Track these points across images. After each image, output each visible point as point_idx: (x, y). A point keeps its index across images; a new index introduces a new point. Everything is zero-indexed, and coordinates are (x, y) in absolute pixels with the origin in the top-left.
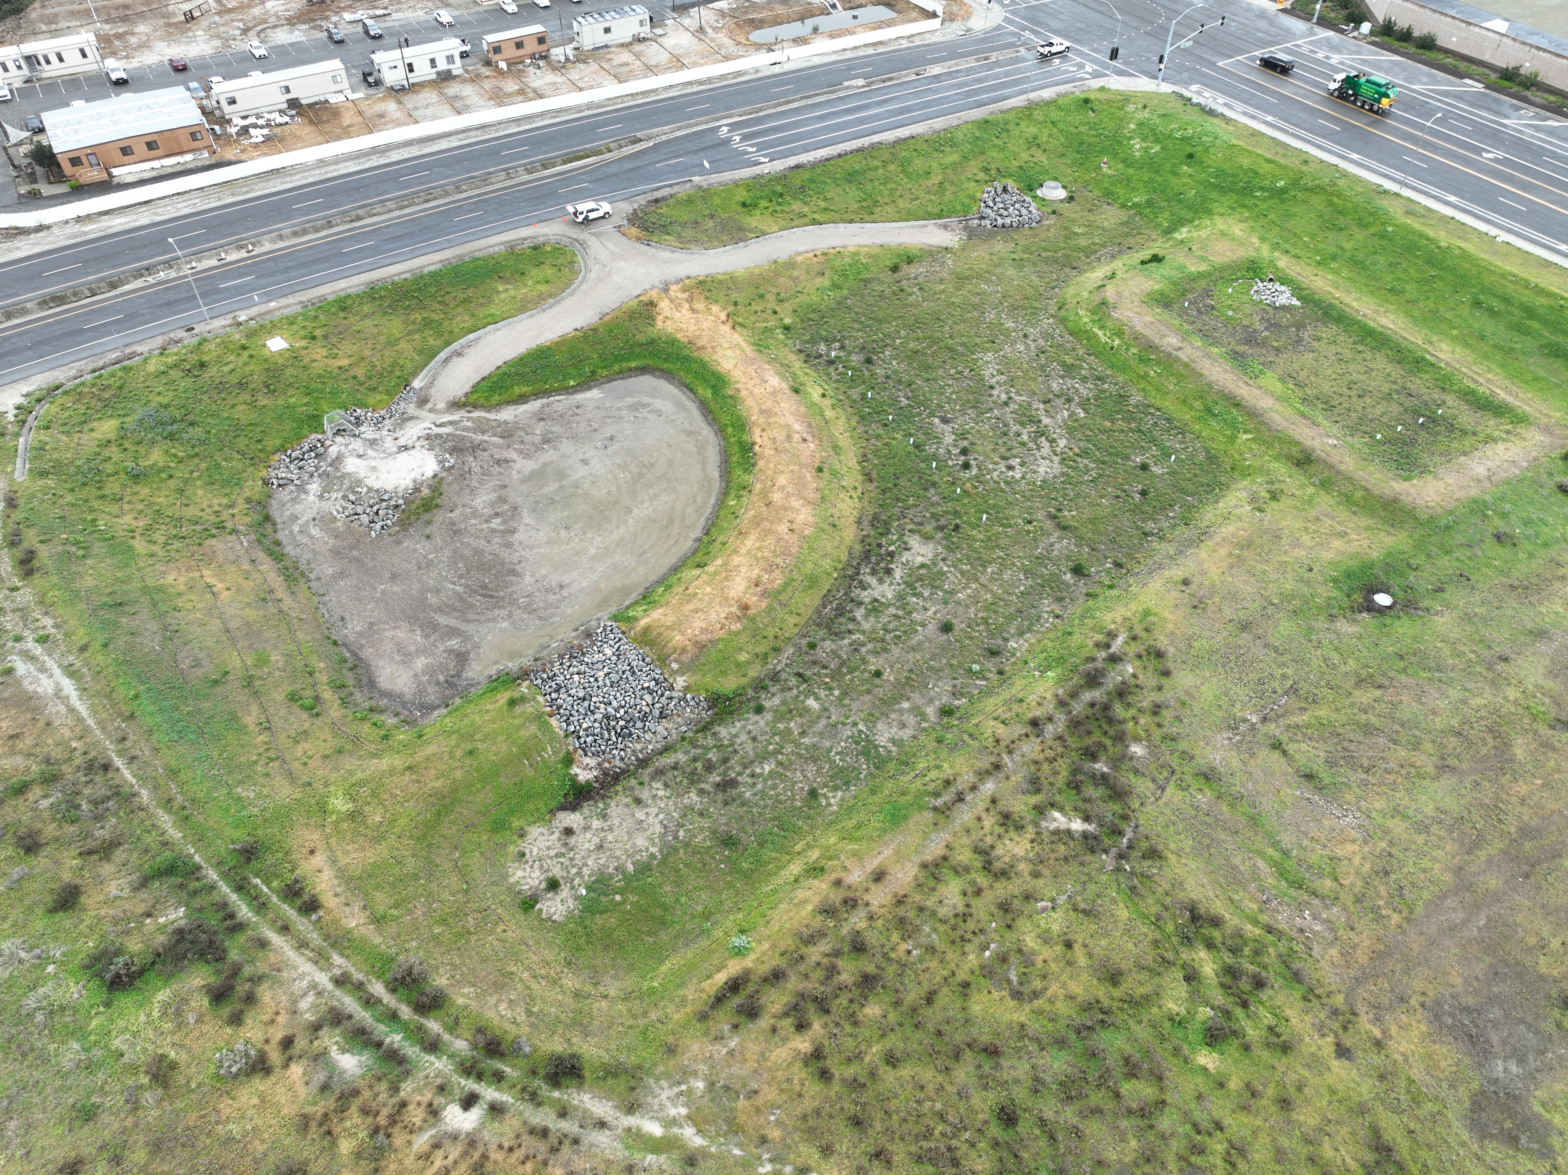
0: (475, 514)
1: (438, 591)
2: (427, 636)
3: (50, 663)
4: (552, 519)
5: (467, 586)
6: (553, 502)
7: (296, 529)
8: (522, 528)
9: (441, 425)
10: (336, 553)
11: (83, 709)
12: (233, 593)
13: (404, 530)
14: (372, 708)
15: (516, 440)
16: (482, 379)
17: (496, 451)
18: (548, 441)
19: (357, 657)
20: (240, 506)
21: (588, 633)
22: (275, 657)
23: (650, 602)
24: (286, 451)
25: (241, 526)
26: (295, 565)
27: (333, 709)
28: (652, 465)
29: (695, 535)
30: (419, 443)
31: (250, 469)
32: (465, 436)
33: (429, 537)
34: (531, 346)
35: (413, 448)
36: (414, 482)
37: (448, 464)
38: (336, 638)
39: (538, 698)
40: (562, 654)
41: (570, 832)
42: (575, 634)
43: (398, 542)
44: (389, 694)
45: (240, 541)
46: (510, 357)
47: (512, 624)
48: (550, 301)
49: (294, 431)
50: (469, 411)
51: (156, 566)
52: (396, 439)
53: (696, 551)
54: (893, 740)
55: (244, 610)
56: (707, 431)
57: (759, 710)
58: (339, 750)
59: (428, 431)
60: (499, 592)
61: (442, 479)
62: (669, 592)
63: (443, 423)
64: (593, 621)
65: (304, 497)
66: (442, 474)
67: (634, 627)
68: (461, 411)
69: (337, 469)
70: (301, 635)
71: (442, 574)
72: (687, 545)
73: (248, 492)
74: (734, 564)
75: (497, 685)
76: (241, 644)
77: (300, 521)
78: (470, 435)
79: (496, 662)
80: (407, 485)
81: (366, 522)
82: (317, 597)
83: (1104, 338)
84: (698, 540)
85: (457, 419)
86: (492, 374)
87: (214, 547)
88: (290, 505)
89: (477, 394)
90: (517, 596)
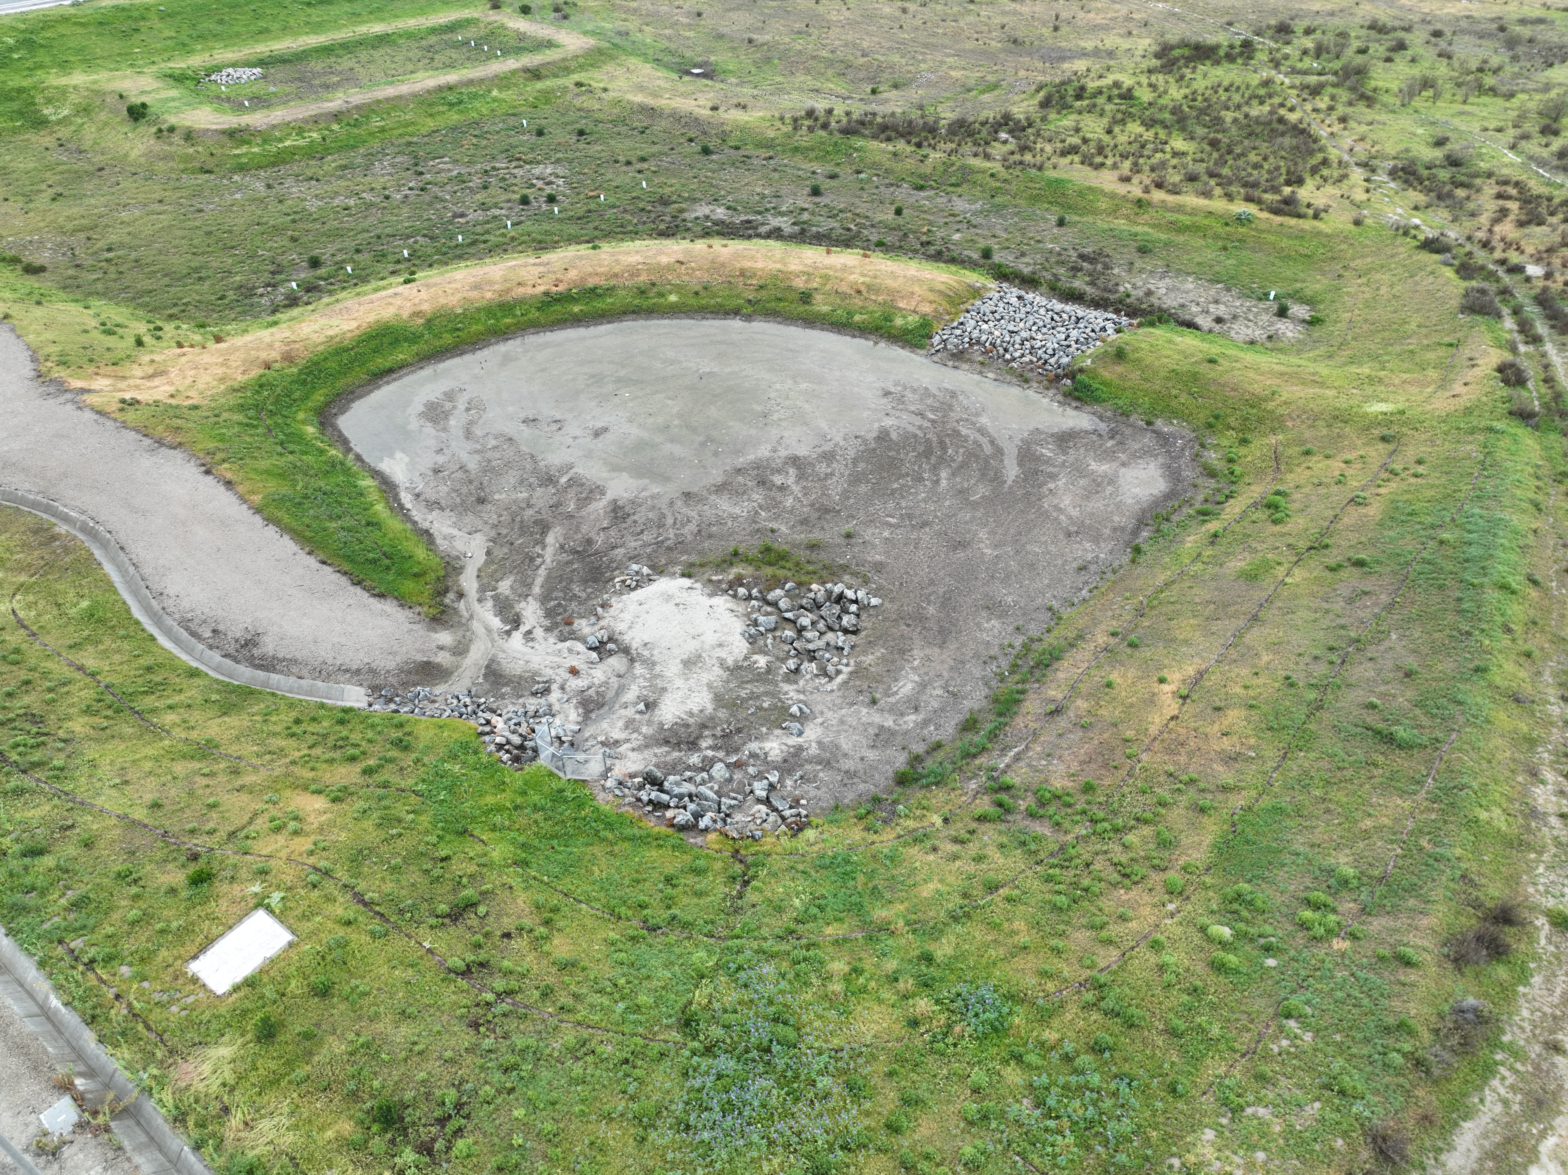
0: (772, 505)
1: (962, 492)
2: (1053, 477)
4: (753, 432)
5: (935, 469)
6: (710, 440)
7: (911, 719)
8: (783, 453)
9: (516, 622)
10: (944, 635)
12: (1165, 673)
13: (845, 568)
14: (1212, 474)
15: (546, 515)
16: (358, 583)
17: (584, 529)
18: (549, 480)
19: (1141, 523)
20: (911, 824)
21: (959, 356)
22: (1238, 563)
23: (888, 319)
24: (683, 828)
25: (973, 785)
26: (1014, 668)
27: (1257, 491)
28: (594, 376)
29: (737, 324)
30: (587, 630)
31: (777, 863)
32: (548, 577)
33: (849, 536)
34: (258, 519)
35: (604, 635)
36: (711, 595)
37: (646, 570)
38: (1126, 559)
39: (1089, 352)
40: (1008, 362)
41: (1219, 320)
42: (965, 366)
43: (879, 567)
44: (1173, 474)
45: (1017, 758)
46: (287, 545)
47: (977, 415)
48: (62, 528)
49: (610, 826)
50: (461, 595)
51: (1227, 776)
52: (574, 672)
53: (772, 314)
54: (971, 202)
55: (1186, 642)
56: (503, 348)
57: (987, 254)
58: (1308, 453)
59: (539, 633)
60: (928, 441)
61: (692, 565)
62: (862, 310)
63: (505, 621)
64: (935, 358)
65: (814, 750)
66: (678, 569)
67: (938, 317)
68: (462, 606)
69: (704, 726)
70: (1161, 578)
71: (925, 500)
72: (761, 328)
73: (857, 834)
74: (801, 268)
75: (1087, 387)
76: (1259, 595)
77: (889, 723)
78: (542, 572)
79: (1050, 411)
80: (722, 602)
81: (846, 620)
82: (1066, 613)
83: (301, 143)
84: (748, 318)
85: (490, 604)
86: (346, 567)
87: (1075, 767)
88: (847, 765)
89: (409, 586)
90: (926, 424)
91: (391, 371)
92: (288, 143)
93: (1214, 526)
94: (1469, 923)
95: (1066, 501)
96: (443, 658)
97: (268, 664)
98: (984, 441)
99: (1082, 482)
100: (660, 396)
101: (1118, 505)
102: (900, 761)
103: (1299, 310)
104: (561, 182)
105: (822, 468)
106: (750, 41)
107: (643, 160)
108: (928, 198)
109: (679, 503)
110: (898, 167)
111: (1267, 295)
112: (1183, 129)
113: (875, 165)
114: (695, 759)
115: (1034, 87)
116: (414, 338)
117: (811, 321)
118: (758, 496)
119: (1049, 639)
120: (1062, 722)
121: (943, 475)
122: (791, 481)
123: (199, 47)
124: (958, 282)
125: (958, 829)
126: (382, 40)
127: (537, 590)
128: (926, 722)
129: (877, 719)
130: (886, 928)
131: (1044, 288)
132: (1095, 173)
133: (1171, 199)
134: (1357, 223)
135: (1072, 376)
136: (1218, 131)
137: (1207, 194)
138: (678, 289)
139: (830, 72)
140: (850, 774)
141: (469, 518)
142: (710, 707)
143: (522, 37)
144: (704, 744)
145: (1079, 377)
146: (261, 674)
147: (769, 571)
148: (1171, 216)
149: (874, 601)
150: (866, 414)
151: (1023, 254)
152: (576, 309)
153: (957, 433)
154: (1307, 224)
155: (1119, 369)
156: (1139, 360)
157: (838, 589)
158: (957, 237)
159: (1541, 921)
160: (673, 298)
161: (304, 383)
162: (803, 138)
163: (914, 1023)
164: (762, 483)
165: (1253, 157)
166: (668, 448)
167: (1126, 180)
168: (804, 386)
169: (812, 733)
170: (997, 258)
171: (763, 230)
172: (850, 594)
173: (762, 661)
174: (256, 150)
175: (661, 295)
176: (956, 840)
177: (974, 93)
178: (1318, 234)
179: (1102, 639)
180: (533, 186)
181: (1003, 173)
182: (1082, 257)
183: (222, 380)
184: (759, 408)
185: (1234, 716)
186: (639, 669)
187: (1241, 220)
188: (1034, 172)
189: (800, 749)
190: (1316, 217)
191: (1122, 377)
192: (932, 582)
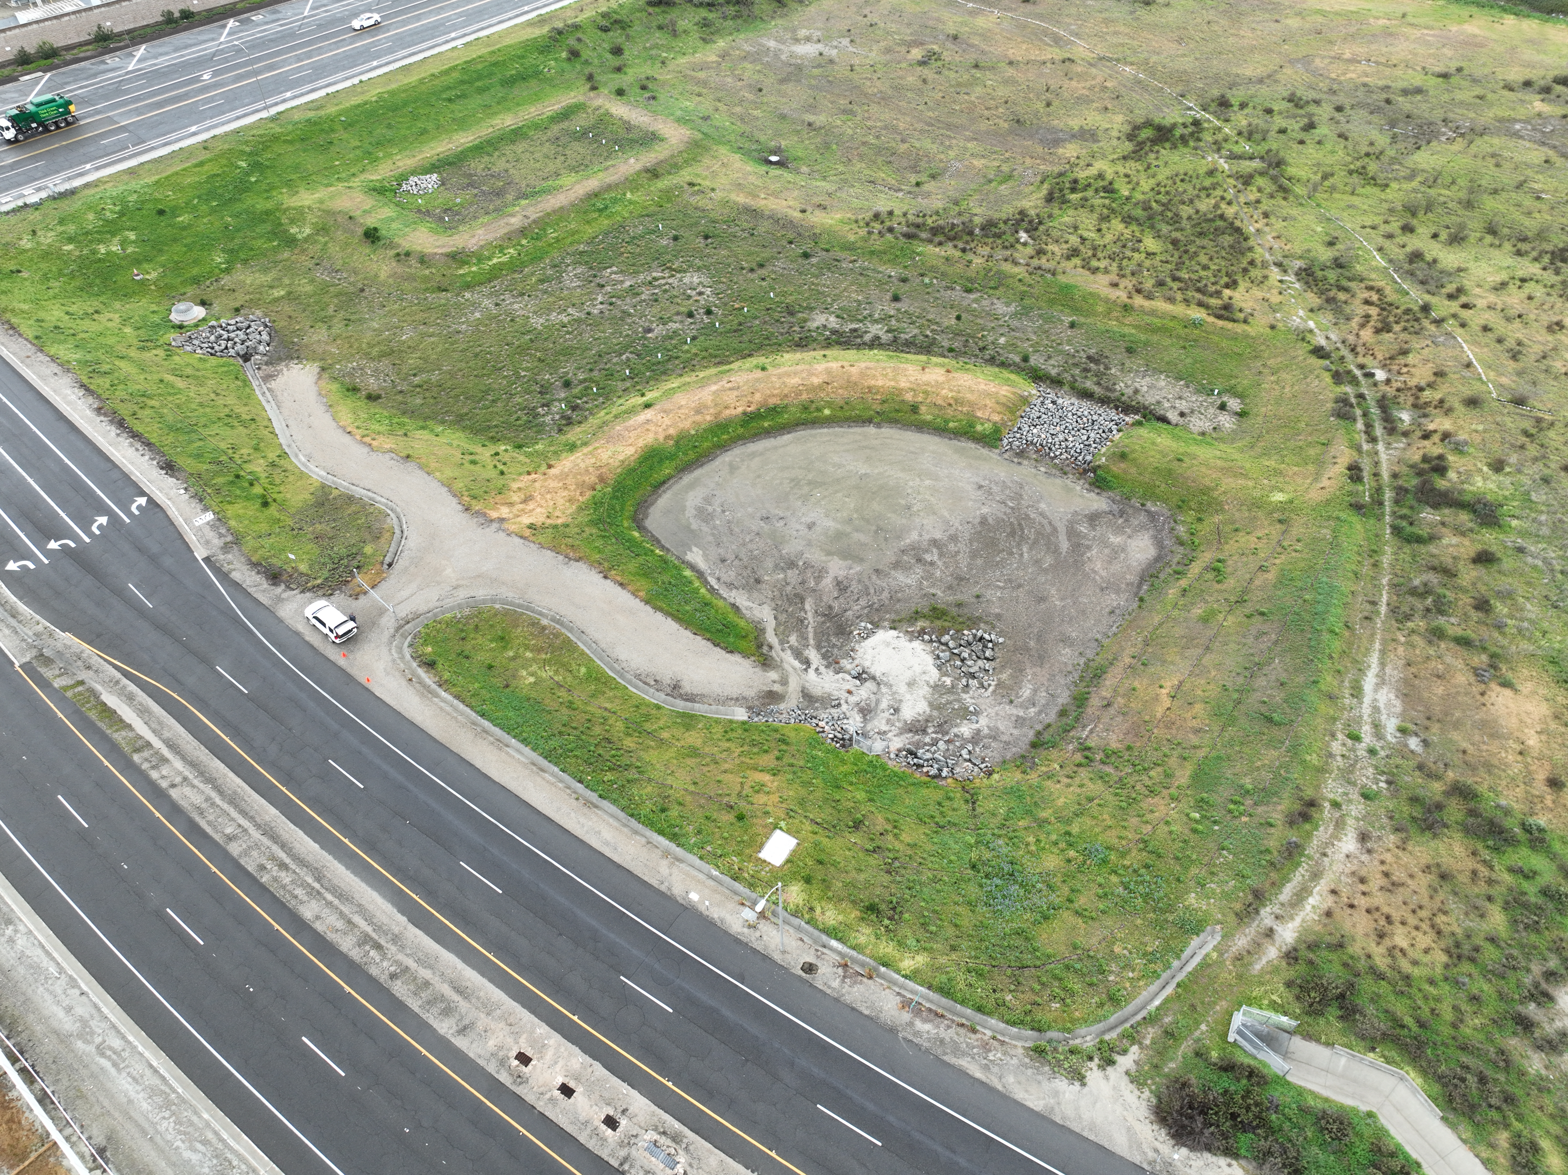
0: (929, 576)
1: (1037, 562)
2: (1089, 548)
3: (1366, 710)
4: (904, 521)
5: (1019, 545)
6: (879, 528)
7: (1032, 711)
8: (926, 537)
9: (807, 663)
10: (1041, 659)
11: (1374, 660)
12: (1162, 682)
13: (980, 619)
14: (1182, 544)
15: (799, 590)
16: (716, 645)
17: (825, 599)
18: (792, 565)
19: (1142, 580)
20: (1044, 769)
21: (1021, 454)
22: (1198, 611)
23: (972, 425)
24: (934, 777)
25: (1071, 747)
26: (1082, 678)
27: (1206, 557)
28: (792, 480)
29: (871, 430)
30: (849, 667)
31: (985, 792)
32: (815, 633)
33: (978, 597)
34: (648, 608)
35: (859, 669)
36: (911, 641)
37: (869, 626)
38: (1135, 605)
39: (1103, 450)
40: (1053, 458)
41: (1182, 414)
42: (1025, 462)
43: (999, 617)
44: (1159, 544)
45: (1091, 731)
46: (671, 625)
47: (1038, 502)
48: (545, 622)
49: (901, 779)
50: (771, 647)
51: (1195, 740)
52: (850, 692)
53: (893, 422)
54: (1008, 305)
55: (1172, 663)
56: (727, 457)
57: (1025, 359)
58: (1236, 530)
59: (822, 669)
60: (1011, 524)
61: (894, 621)
62: (954, 419)
63: (801, 662)
64: (1006, 456)
65: (986, 731)
66: (886, 624)
67: (1004, 424)
68: (773, 654)
69: (927, 721)
70: (1157, 619)
71: (1017, 569)
72: (887, 431)
73: (1018, 776)
74: (908, 385)
75: (1104, 479)
76: (1210, 633)
77: (1021, 714)
78: (810, 629)
79: (1082, 496)
80: (917, 644)
81: (988, 653)
82: (1106, 642)
83: (504, 259)
84: (878, 425)
85: (789, 652)
86: (708, 635)
87: (1121, 737)
88: (1005, 738)
89: (743, 644)
90: (1009, 511)
91: (664, 482)
92: (495, 261)
93: (1184, 583)
94: (1297, 807)
95: (1098, 566)
96: (777, 688)
97: (690, 698)
98: (1045, 522)
99: (1106, 551)
100: (840, 495)
101: (1128, 567)
102: (1031, 734)
103: (1234, 404)
104: (708, 291)
105: (952, 547)
106: (810, 124)
107: (761, 266)
108: (976, 301)
109: (874, 577)
110: (950, 270)
111: (1212, 391)
112: (1152, 227)
113: (933, 269)
114: (927, 740)
115: (1039, 178)
116: (672, 457)
117: (921, 427)
118: (919, 570)
119: (1098, 659)
120: (1112, 711)
121: (1025, 549)
122: (936, 558)
123: (381, 154)
124: (1014, 393)
125: (1068, 770)
126: (517, 135)
127: (812, 642)
128: (1040, 712)
129: (1015, 711)
130: (1046, 821)
131: (1066, 388)
132: (1092, 277)
133: (1147, 304)
134: (1273, 327)
135: (1094, 470)
136: (1176, 230)
137: (1171, 300)
138: (829, 404)
139: (880, 160)
140: (1007, 743)
141: (755, 594)
142: (928, 710)
143: (628, 127)
144: (930, 730)
145: (1099, 472)
146: (689, 704)
147: (939, 623)
148: (1148, 319)
149: (1001, 640)
150: (970, 504)
151: (1050, 357)
152: (766, 424)
153: (1027, 515)
154: (1239, 328)
155: (1123, 465)
156: (1134, 460)
157: (980, 633)
158: (1002, 340)
159: (1327, 804)
160: (827, 412)
161: (617, 498)
162: (877, 243)
163: (1069, 861)
164: (919, 560)
165: (1203, 259)
166: (856, 536)
167: (1115, 285)
168: (927, 482)
169: (983, 722)
170: (1032, 362)
171: (867, 338)
172: (987, 636)
173: (948, 681)
174: (474, 269)
175: (818, 410)
176: (1068, 777)
177: (993, 184)
178: (1247, 336)
179: (1128, 660)
180: (690, 297)
181: (1028, 279)
182: (1089, 358)
183: (571, 501)
184: (903, 502)
185: (1198, 707)
186: (884, 689)
187: (1196, 324)
188: (1049, 276)
189: (979, 731)
190: (1245, 321)
191: (1125, 472)
192: (1030, 626)
